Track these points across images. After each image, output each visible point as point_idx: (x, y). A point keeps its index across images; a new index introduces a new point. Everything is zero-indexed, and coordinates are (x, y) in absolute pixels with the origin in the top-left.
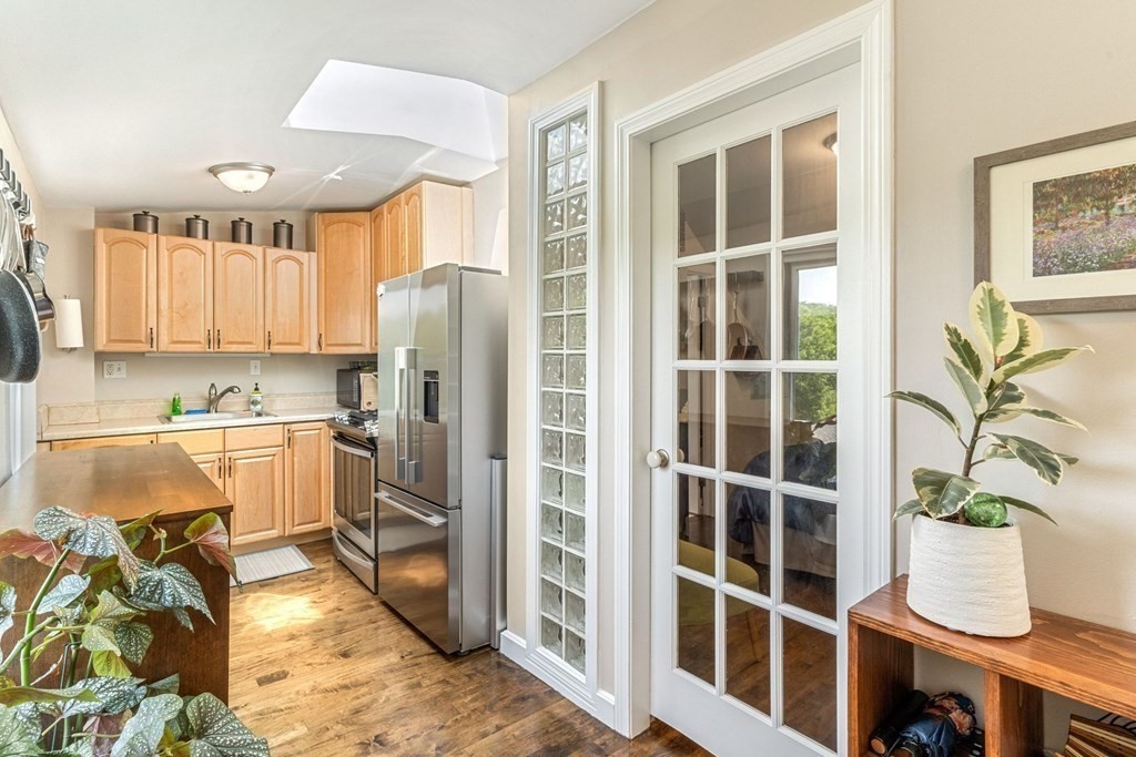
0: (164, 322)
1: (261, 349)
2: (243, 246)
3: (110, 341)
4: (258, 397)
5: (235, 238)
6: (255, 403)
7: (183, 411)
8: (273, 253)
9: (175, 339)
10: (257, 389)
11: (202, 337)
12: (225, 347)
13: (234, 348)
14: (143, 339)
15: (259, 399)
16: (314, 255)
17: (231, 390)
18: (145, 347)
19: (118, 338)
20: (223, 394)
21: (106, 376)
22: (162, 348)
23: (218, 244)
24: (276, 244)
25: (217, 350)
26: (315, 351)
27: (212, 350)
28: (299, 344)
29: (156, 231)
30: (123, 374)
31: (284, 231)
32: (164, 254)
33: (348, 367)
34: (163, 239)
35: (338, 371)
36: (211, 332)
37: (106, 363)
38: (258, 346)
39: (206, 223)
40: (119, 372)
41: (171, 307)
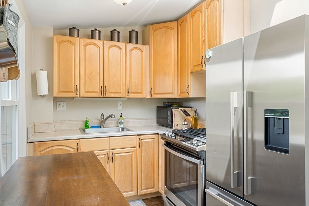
0: (82, 81)
1: (124, 96)
2: (115, 43)
3: (60, 91)
4: (122, 120)
5: (112, 39)
6: (121, 123)
7: (90, 126)
8: (130, 46)
9: (87, 91)
10: (121, 116)
11: (98, 89)
12: (108, 95)
13: (112, 95)
14: (74, 91)
15: (123, 121)
16: (148, 46)
17: (111, 116)
18: (74, 95)
19: (62, 90)
20: (107, 118)
21: (58, 109)
22: (81, 95)
23: (105, 42)
24: (130, 42)
25: (105, 96)
26: (148, 97)
27: (102, 96)
28: (141, 93)
29: (78, 36)
30: (65, 108)
31: (134, 35)
32: (82, 47)
33: (162, 105)
34: (82, 40)
35: (157, 107)
36: (102, 87)
37: (58, 103)
38: (123, 94)
39: (100, 32)
40: (63, 106)
41: (85, 75)
